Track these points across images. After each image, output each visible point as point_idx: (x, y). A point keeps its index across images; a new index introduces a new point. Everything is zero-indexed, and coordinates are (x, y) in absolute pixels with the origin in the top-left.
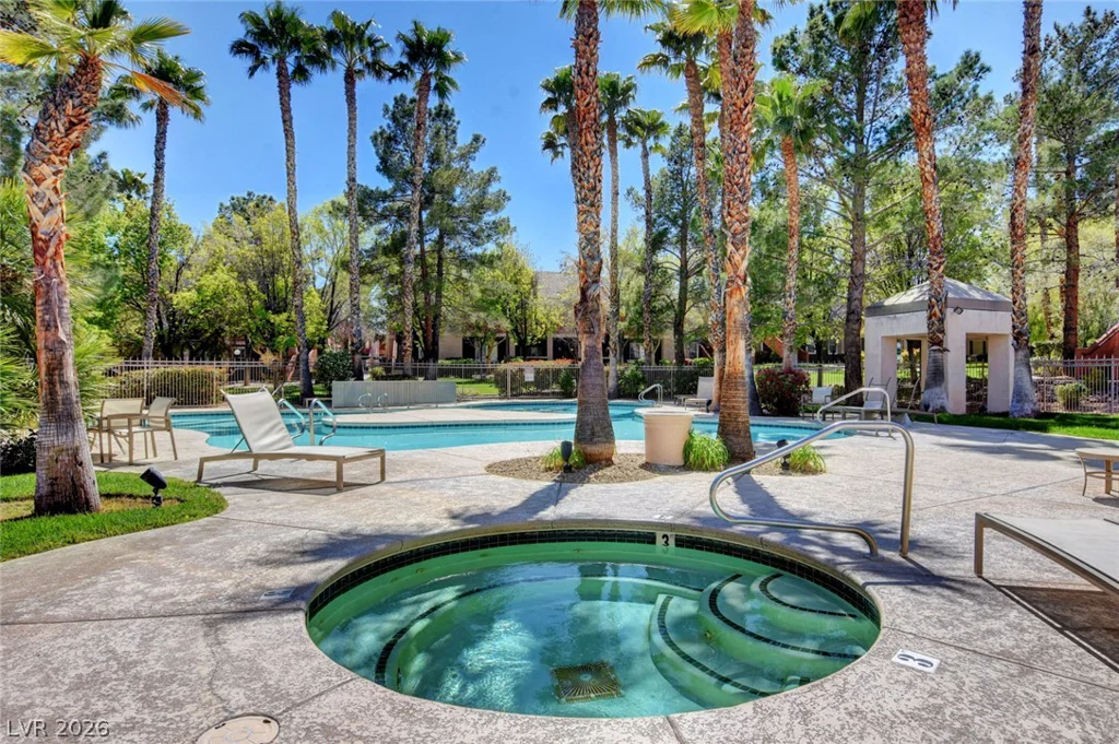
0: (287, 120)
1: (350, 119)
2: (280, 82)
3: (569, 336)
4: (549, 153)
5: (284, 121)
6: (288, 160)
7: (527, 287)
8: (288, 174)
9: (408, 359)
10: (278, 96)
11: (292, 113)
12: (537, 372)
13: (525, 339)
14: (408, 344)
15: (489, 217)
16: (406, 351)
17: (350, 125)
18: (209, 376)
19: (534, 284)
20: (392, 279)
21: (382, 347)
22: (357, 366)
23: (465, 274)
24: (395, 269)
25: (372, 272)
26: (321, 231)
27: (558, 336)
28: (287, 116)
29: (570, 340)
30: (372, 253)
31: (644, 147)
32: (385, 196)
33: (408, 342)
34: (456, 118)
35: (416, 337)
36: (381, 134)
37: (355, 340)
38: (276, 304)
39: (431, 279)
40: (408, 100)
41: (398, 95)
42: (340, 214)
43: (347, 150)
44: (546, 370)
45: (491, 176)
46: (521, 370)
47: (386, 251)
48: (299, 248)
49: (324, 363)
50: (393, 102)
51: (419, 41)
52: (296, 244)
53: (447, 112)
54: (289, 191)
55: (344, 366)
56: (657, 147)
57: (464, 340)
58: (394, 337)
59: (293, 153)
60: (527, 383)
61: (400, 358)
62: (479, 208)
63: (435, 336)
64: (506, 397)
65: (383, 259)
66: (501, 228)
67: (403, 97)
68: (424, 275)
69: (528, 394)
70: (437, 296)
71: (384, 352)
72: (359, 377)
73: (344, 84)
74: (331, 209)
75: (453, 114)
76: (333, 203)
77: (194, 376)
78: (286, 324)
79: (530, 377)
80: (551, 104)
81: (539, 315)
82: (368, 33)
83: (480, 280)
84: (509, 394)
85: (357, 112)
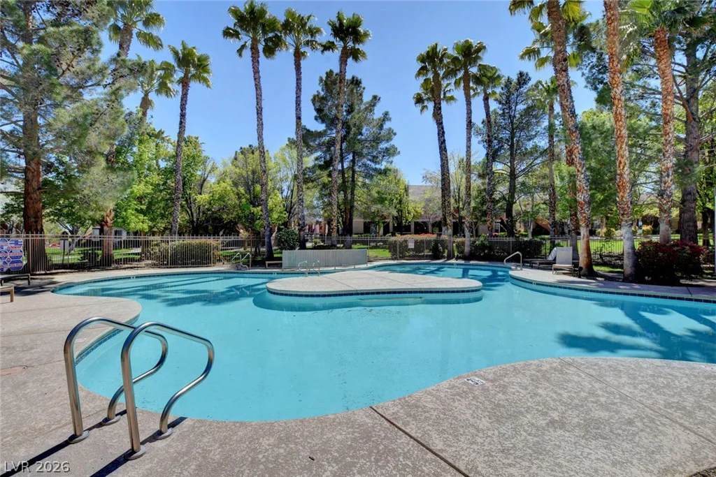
0: (257, 79)
1: (297, 80)
2: (252, 53)
3: (424, 220)
4: (419, 106)
5: (255, 79)
6: (257, 104)
7: (403, 191)
8: (258, 113)
9: (334, 234)
10: (251, 63)
11: (260, 74)
12: (416, 242)
13: (401, 222)
14: (334, 224)
15: (383, 145)
16: (332, 229)
17: (297, 83)
18: (209, 246)
19: (406, 190)
20: (324, 186)
21: (321, 228)
22: (302, 239)
23: (367, 181)
24: (326, 179)
25: (312, 181)
26: (285, 161)
27: (418, 220)
28: (257, 76)
29: (425, 223)
30: (313, 169)
31: (485, 93)
32: (320, 134)
33: (335, 223)
34: (363, 85)
35: (338, 222)
36: (318, 95)
37: (301, 222)
38: (255, 201)
39: (348, 186)
40: (335, 74)
41: (328, 70)
42: (293, 146)
43: (295, 99)
44: (421, 241)
45: (386, 117)
46: (406, 241)
47: (321, 167)
48: (265, 162)
49: (281, 237)
50: (325, 75)
51: (341, 24)
52: (263, 159)
53: (357, 81)
54: (258, 125)
55: (293, 239)
56: (494, 93)
57: (365, 223)
58: (326, 222)
59: (261, 99)
60: (409, 249)
61: (329, 234)
62: (377, 140)
63: (351, 220)
64: (396, 259)
65: (318, 172)
66: (390, 152)
67: (331, 72)
68: (344, 182)
69: (409, 256)
70: (351, 194)
71: (322, 231)
72: (303, 247)
73: (293, 58)
74: (288, 143)
75: (360, 83)
76: (289, 139)
77: (200, 246)
78: (260, 213)
79: (411, 245)
80: (423, 70)
81: (410, 208)
82: (308, 25)
83: (378, 185)
84: (398, 256)
85: (302, 75)
